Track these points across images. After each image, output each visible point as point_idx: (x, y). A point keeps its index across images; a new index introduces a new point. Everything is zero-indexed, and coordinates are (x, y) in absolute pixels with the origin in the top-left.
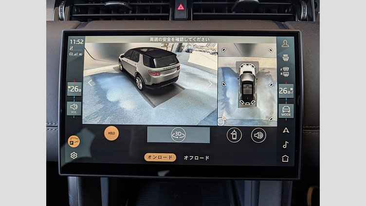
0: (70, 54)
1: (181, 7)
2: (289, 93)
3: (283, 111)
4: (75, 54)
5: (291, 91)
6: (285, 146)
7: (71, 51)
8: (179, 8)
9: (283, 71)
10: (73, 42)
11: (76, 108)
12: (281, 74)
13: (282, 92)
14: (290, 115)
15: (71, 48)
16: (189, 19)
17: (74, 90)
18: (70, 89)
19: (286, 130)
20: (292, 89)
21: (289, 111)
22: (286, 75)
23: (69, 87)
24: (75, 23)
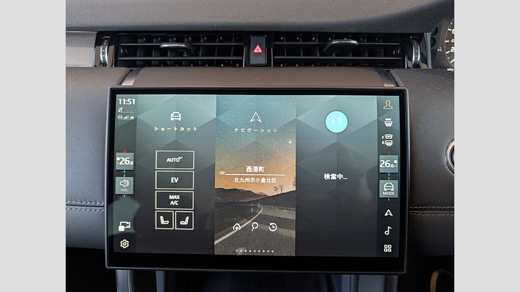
0: (119, 117)
1: (258, 50)
2: (393, 166)
3: (385, 190)
4: (126, 118)
5: (395, 164)
6: (387, 233)
7: (120, 114)
8: (256, 51)
9: (385, 139)
10: (122, 101)
11: (127, 185)
12: (383, 142)
13: (384, 165)
14: (393, 193)
15: (120, 110)
16: (268, 65)
17: (123, 162)
18: (119, 161)
19: (389, 213)
20: (396, 162)
21: (392, 190)
22: (389, 144)
23: (118, 159)
24: (122, 71)
